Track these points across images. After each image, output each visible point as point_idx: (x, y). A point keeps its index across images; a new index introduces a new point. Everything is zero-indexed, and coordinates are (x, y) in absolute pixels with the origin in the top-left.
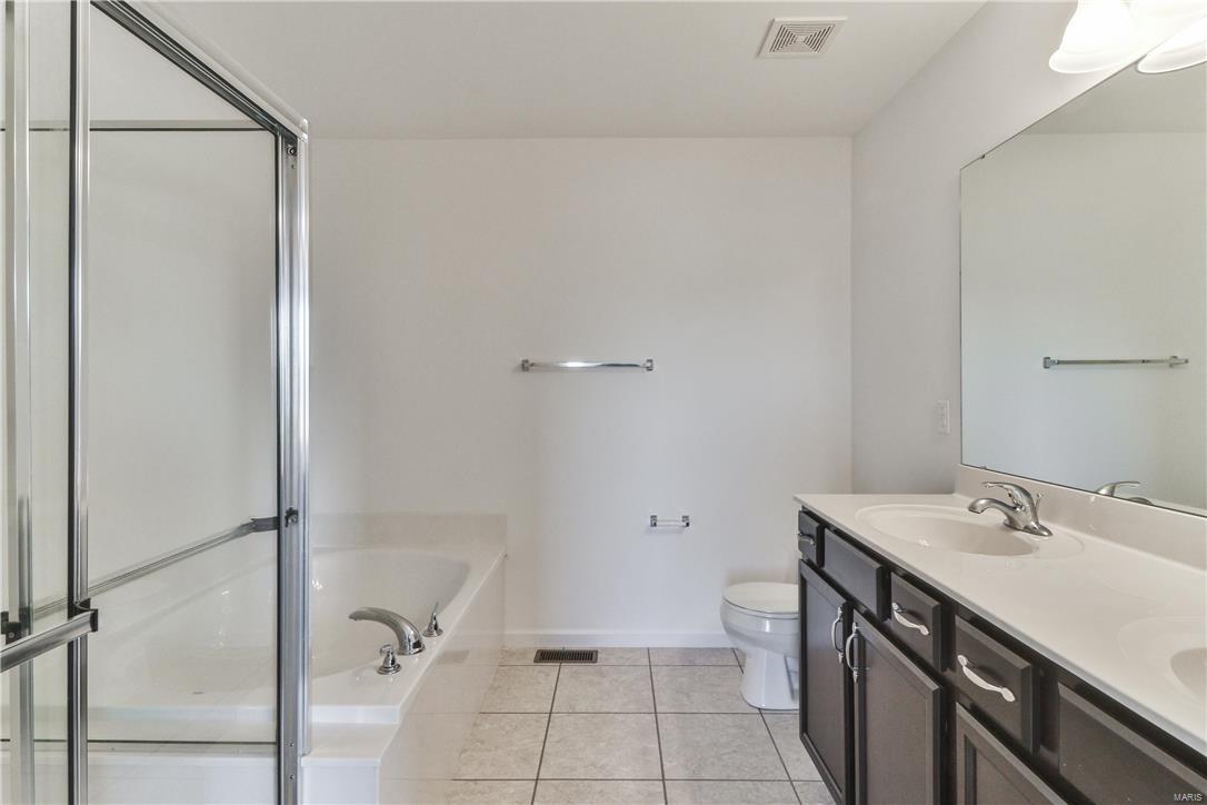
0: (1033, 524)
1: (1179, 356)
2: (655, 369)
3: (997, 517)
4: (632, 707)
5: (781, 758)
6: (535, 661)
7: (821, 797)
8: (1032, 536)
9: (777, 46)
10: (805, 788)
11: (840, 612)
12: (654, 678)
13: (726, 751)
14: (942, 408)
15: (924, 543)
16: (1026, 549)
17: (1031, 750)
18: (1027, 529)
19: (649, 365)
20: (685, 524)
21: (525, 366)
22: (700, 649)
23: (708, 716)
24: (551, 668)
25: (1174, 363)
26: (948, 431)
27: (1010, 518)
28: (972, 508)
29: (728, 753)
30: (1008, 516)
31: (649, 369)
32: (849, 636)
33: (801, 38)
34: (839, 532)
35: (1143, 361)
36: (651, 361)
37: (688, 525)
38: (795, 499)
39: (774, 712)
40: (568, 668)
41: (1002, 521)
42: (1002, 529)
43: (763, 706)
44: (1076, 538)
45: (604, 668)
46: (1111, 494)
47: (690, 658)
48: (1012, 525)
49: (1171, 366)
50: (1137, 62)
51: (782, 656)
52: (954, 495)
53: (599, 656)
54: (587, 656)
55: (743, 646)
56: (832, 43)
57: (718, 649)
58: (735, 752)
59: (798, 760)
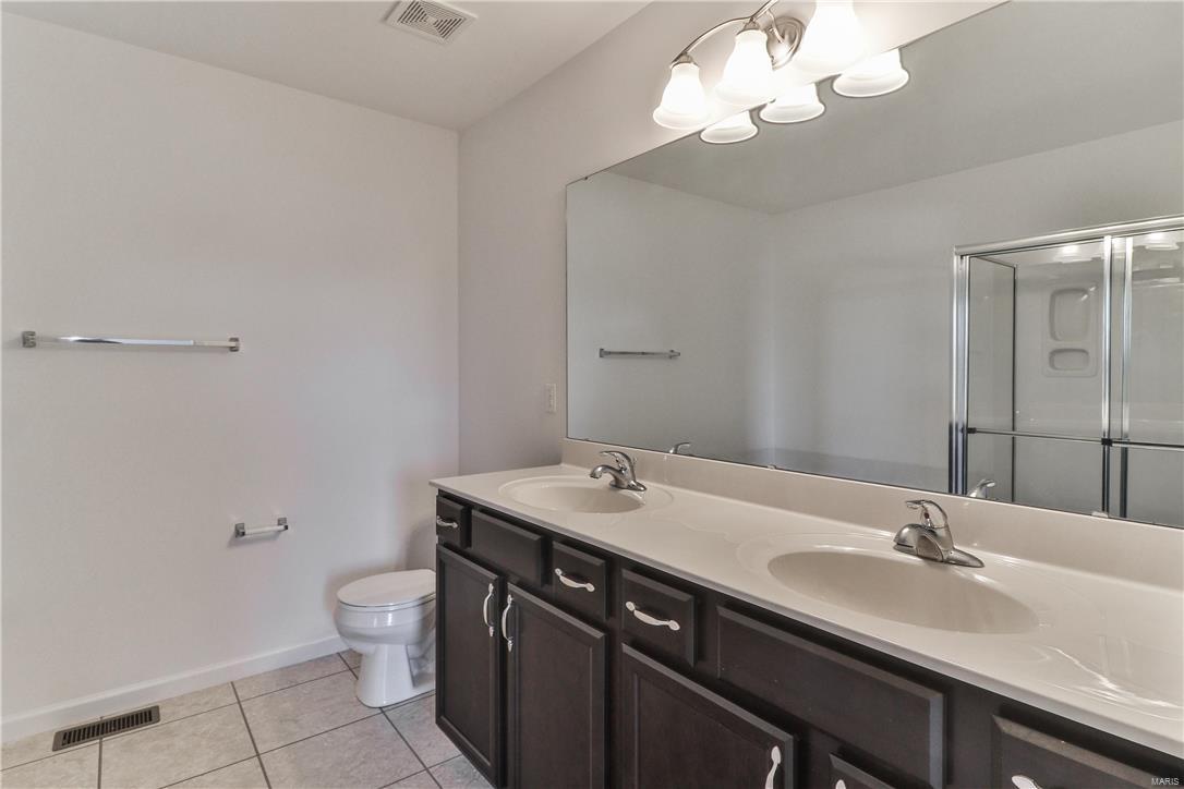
0: (633, 482)
1: (676, 350)
2: (241, 350)
3: (608, 478)
4: (223, 760)
5: (412, 750)
6: (54, 750)
7: (458, 772)
8: (635, 493)
9: (404, 18)
10: (443, 769)
11: (491, 587)
12: (247, 715)
13: (353, 765)
14: (549, 391)
15: (554, 509)
16: (636, 505)
17: (692, 665)
18: (631, 488)
19: (233, 344)
20: (282, 527)
21: (28, 341)
22: (299, 665)
23: (326, 735)
24: (87, 751)
25: (673, 355)
26: (555, 410)
27: (616, 478)
28: (593, 475)
29: (356, 767)
30: (615, 477)
31: (233, 349)
32: (504, 609)
33: (432, 20)
34: (486, 511)
35: (643, 353)
36: (236, 340)
37: (286, 528)
38: (431, 484)
39: (396, 705)
40: (113, 743)
41: (609, 481)
42: (610, 489)
43: (385, 703)
44: (666, 492)
45: (173, 725)
46: (675, 453)
47: (290, 677)
48: (617, 485)
49: (671, 357)
50: (700, 132)
51: (403, 647)
52: (562, 465)
53: (161, 711)
54: (146, 717)
55: (359, 647)
56: (460, 36)
57: (321, 659)
58: (364, 762)
59: (429, 745)
